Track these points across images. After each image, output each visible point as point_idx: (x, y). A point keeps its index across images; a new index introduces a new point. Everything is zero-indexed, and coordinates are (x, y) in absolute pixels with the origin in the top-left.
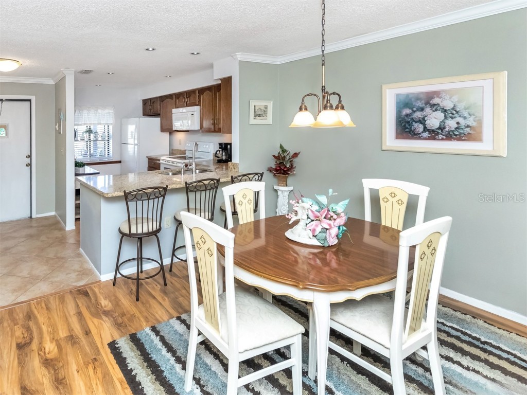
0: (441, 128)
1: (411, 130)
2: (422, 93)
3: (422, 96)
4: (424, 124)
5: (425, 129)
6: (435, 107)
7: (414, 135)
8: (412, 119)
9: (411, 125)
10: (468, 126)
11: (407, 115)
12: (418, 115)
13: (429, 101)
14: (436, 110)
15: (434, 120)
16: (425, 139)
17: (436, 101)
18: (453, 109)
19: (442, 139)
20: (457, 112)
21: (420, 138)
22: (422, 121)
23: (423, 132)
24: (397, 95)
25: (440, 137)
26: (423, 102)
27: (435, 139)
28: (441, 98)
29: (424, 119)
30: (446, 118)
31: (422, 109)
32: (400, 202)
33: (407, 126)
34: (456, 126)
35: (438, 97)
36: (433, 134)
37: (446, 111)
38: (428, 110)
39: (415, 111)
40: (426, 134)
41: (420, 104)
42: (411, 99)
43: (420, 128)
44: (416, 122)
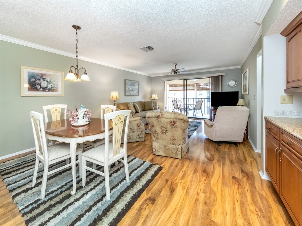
0: (46, 87)
1: (35, 87)
2: (39, 73)
3: (39, 74)
4: (40, 86)
5: (41, 87)
6: (44, 79)
7: (36, 89)
8: (36, 83)
9: (35, 85)
10: (54, 87)
11: (33, 81)
12: (38, 82)
13: (42, 77)
14: (45, 81)
15: (44, 84)
16: (41, 91)
17: (44, 77)
18: (50, 81)
19: (47, 91)
20: (51, 82)
21: (39, 91)
22: (40, 84)
23: (40, 89)
24: (29, 72)
25: (46, 90)
26: (40, 77)
27: (44, 91)
28: (46, 76)
29: (40, 83)
30: (48, 84)
31: (39, 80)
32: (58, 112)
33: (33, 86)
34: (51, 87)
35: (45, 76)
36: (44, 89)
37: (48, 81)
38: (42, 80)
39: (36, 80)
40: (41, 89)
41: (39, 77)
42: (35, 75)
43: (39, 87)
44: (37, 84)
